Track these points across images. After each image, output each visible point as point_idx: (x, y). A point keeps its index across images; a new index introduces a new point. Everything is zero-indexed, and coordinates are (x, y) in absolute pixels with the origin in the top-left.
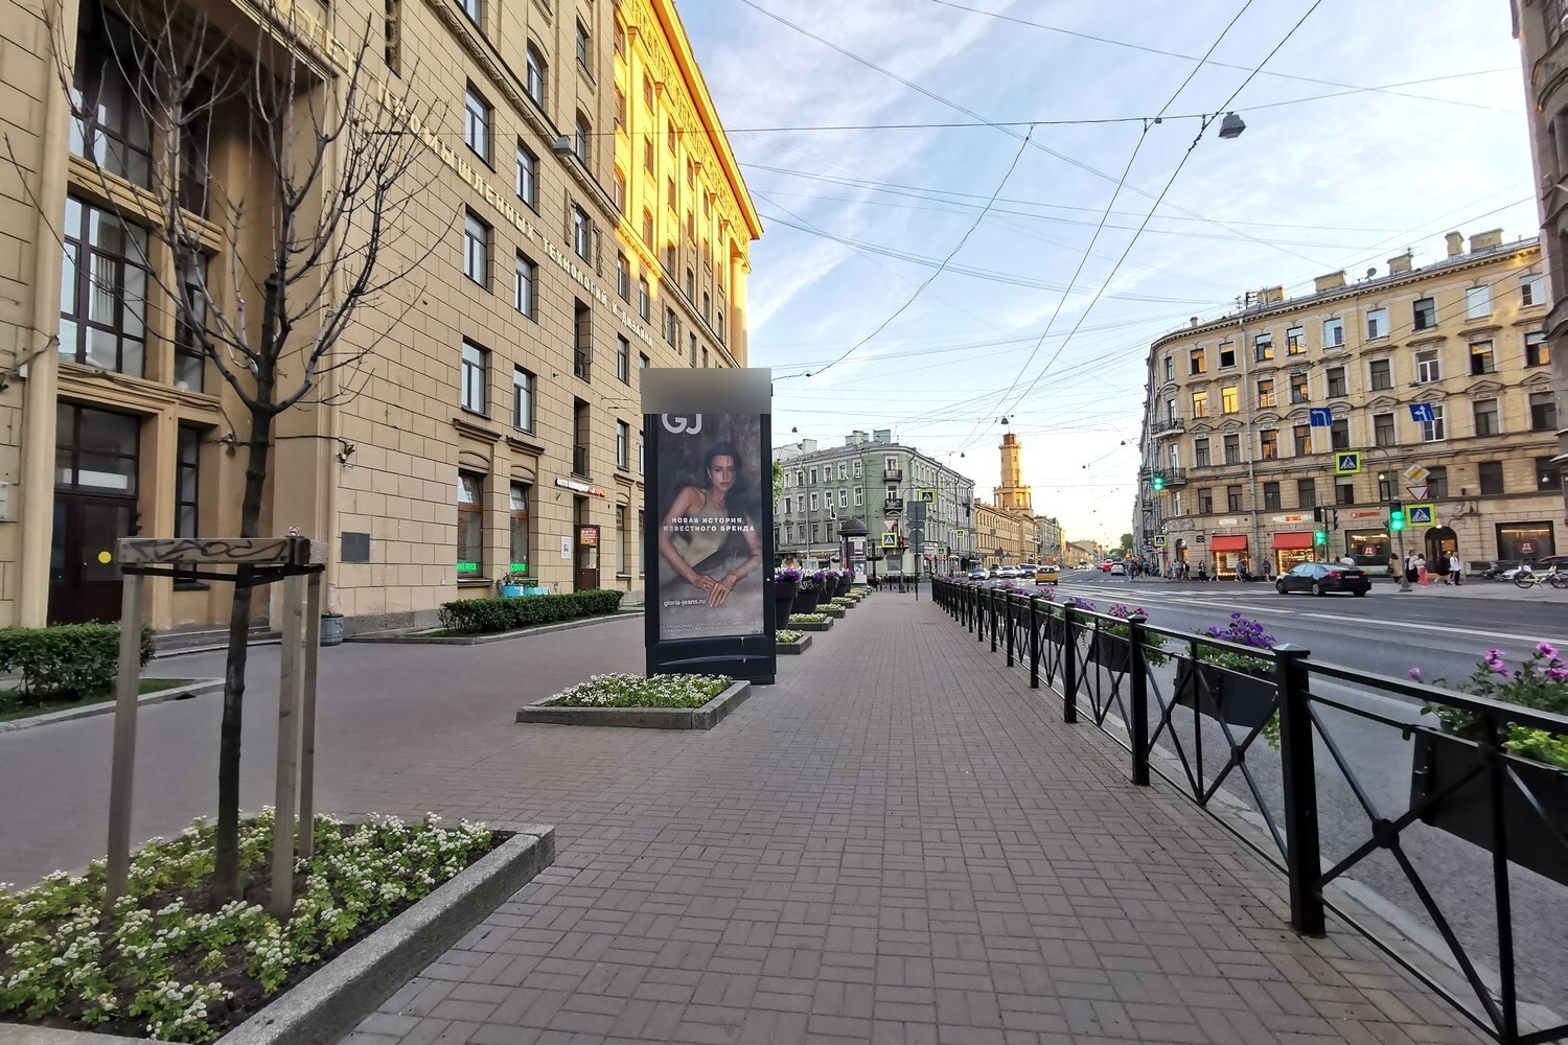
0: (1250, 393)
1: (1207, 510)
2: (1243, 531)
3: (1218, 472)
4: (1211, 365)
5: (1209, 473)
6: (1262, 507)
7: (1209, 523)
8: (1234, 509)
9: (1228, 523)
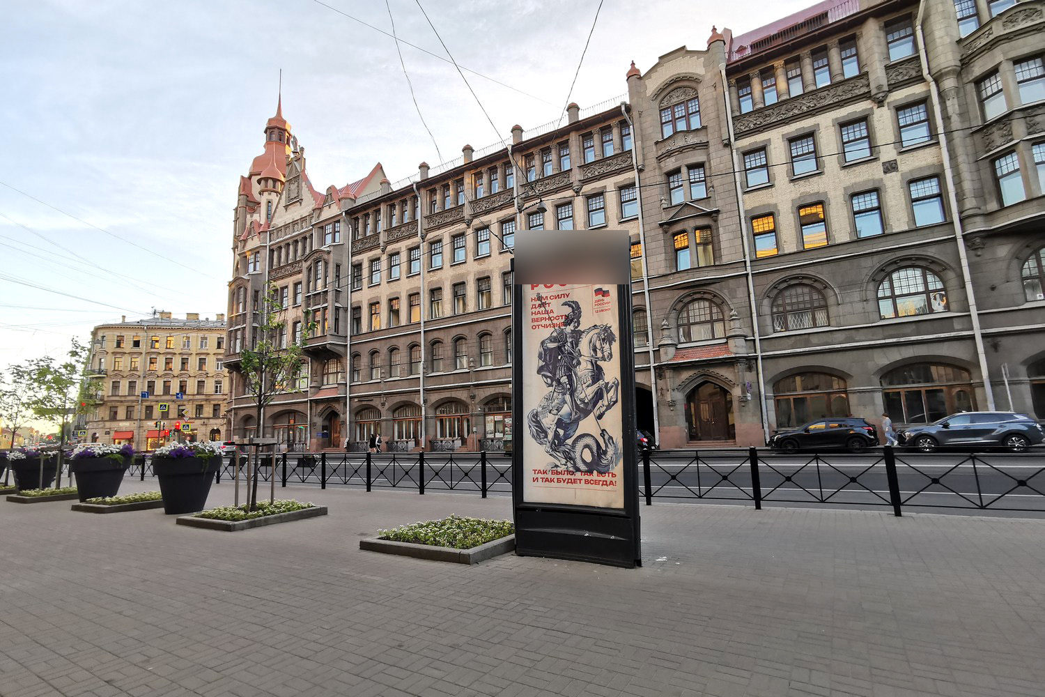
0: (145, 362)
1: (114, 417)
2: (132, 429)
3: (123, 399)
4: (127, 346)
5: (117, 398)
6: (143, 417)
7: (114, 425)
8: (129, 417)
9: (125, 425)
